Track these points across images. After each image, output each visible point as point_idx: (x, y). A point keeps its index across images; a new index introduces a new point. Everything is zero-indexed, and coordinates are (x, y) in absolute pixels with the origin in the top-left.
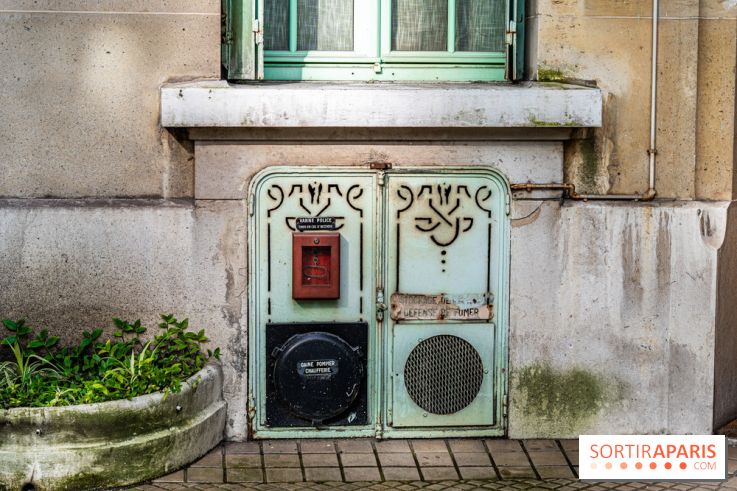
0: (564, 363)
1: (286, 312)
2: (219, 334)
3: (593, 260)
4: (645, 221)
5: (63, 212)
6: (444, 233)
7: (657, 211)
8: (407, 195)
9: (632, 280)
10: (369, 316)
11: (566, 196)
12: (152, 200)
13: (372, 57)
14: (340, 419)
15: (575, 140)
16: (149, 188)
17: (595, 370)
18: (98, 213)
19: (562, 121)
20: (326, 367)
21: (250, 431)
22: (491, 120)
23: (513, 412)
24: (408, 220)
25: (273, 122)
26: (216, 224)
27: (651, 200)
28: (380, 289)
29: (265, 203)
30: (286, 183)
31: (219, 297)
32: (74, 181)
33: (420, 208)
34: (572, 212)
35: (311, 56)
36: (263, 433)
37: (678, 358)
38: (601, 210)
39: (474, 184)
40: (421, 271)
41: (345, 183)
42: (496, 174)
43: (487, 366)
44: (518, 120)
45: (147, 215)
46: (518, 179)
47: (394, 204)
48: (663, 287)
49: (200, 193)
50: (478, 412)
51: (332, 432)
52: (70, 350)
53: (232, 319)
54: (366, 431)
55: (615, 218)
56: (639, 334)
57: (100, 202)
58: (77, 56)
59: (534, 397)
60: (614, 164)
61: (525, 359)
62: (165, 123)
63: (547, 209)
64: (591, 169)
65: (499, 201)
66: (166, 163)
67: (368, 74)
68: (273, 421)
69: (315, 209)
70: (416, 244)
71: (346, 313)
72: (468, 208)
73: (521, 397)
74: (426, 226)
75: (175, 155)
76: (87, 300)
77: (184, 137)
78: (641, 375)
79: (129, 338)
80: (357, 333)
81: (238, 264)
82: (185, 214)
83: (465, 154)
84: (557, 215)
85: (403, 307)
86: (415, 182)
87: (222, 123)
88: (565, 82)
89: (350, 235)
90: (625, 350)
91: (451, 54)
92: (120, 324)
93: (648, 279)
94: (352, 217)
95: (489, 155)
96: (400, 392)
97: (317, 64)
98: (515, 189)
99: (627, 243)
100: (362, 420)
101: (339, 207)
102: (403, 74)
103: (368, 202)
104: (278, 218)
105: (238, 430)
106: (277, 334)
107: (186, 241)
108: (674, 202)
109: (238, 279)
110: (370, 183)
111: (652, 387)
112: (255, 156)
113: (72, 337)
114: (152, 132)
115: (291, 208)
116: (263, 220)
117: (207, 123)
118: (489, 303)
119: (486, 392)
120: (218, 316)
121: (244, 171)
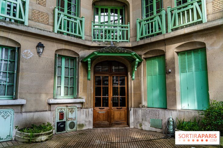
0: (81, 123)
1: (58, 121)
2: (53, 124)
3: (83, 114)
4: (87, 110)
5: (38, 112)
6: (72, 112)
7: (88, 109)
8: (69, 109)
9: (86, 115)
10: (66, 120)
11: (81, 108)
12: (46, 111)
13: (62, 96)
14: (63, 131)
15: (82, 103)
16: (46, 110)
17: (84, 123)
18: (42, 112)
19: (82, 102)
20: (62, 126)
21: (55, 133)
22: (77, 102)
23: (77, 128)
24: (69, 111)
25: (60, 102)
26: (53, 113)
27: (87, 108)
28: (67, 118)
29: (57, 110)
30: (59, 108)
31: (53, 120)
32: (39, 109)
33: (70, 110)
34: (82, 110)
35: (57, 96)
36: (56, 133)
37: (90, 122)
38: (84, 109)
39: (74, 107)
40: (70, 116)
41: (64, 108)
42: (76, 107)
43: (75, 124)
44: (79, 102)
45: (46, 112)
46: (78, 107)
47: (68, 110)
48: (88, 116)
49: (51, 110)
50: (75, 129)
51: (62, 132)
52: (39, 127)
53: (54, 122)
54: (65, 132)
55: (85, 110)
56: (87, 120)
57: (41, 111)
58: (40, 96)
59: (79, 126)
60: (84, 105)
61: (78, 123)
62: (48, 103)
63: (80, 109)
64: (83, 106)
65: (76, 109)
66: (48, 107)
67: (62, 98)
68: (57, 131)
69: (61, 111)
70: (70, 113)
71: (64, 120)
72: (74, 110)
73: (78, 126)
74: (71, 112)
75: (49, 106)
76: (40, 121)
77: (50, 104)
78: (87, 123)
79: (44, 125)
80: (65, 122)
81: (55, 116)
82: (50, 112)
83: (74, 105)
84: (81, 110)
85: (69, 119)
86: (70, 108)
87: (55, 103)
88: (81, 98)
89: (64, 112)
90: (86, 121)
91: (69, 96)
92: (43, 124)
93: (87, 115)
94: (64, 111)
95: (76, 105)
96: (69, 127)
97: (58, 97)
98: (78, 108)
99: (86, 112)
100: (65, 131)
101: (63, 110)
102: (65, 98)
103: (66, 110)
104: (58, 111)
105: (54, 133)
106: (58, 123)
107: (50, 115)
108: (89, 108)
109: (55, 118)
110: (66, 108)
111: (88, 124)
112: (56, 106)
113: (38, 125)
114: (46, 104)
115: (59, 111)
116: (57, 112)
117: (54, 103)
118: (75, 118)
119: (75, 127)
120: (52, 122)
121: (55, 107)
